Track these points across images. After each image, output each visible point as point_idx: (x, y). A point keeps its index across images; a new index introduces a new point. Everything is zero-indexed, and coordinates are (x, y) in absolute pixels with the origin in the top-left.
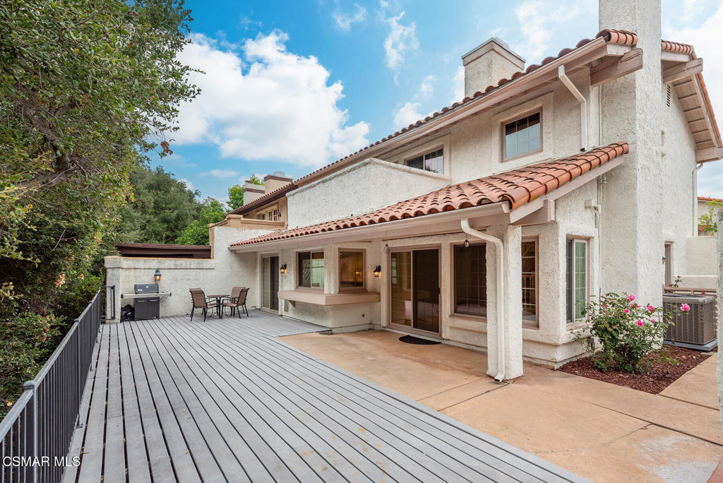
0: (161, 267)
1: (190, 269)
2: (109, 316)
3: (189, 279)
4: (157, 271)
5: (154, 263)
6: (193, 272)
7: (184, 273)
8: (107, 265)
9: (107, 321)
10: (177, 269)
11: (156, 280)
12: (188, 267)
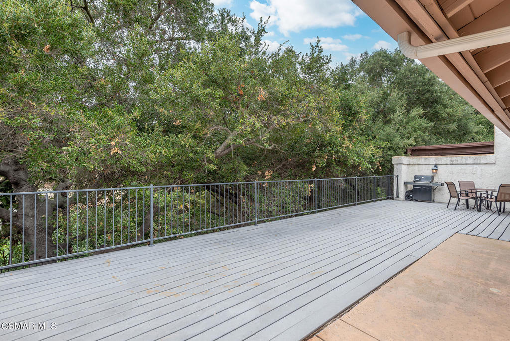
0: (438, 163)
1: (466, 164)
2: (395, 196)
3: (465, 174)
4: (436, 166)
5: (433, 159)
6: (470, 167)
7: (460, 168)
8: (393, 162)
9: (395, 198)
10: (452, 164)
11: (433, 173)
12: (464, 162)
